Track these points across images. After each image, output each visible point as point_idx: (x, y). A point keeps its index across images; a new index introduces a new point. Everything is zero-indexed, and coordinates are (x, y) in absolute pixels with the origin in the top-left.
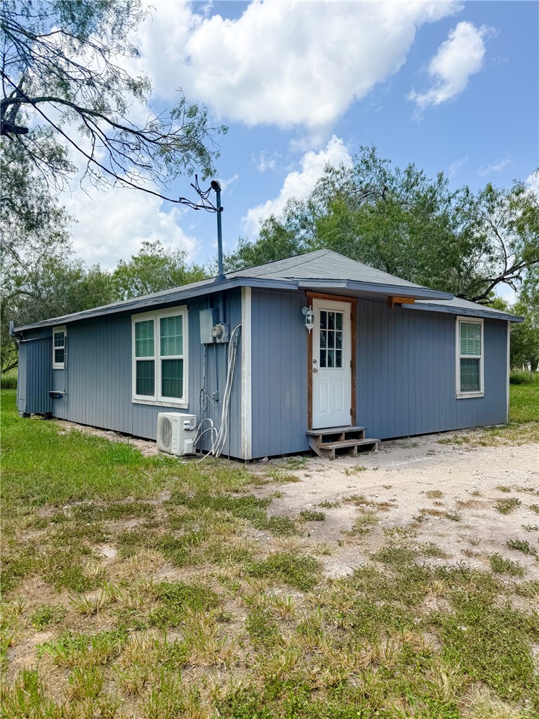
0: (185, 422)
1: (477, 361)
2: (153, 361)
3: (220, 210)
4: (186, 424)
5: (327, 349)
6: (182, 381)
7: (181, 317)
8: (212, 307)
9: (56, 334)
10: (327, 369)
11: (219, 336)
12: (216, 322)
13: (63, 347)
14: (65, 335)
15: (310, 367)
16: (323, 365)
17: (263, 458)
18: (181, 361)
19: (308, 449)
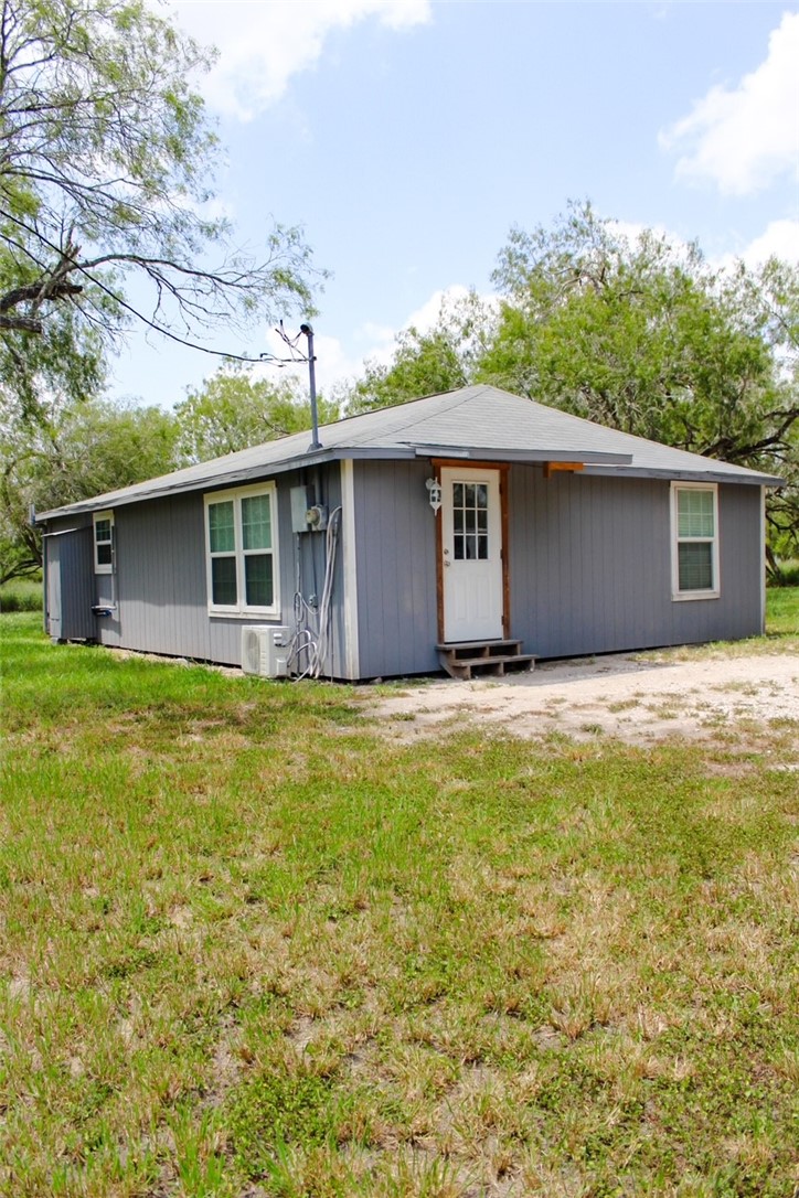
0: (275, 635)
1: (708, 546)
2: (234, 558)
3: (313, 359)
4: (277, 638)
5: (465, 535)
6: (271, 583)
7: (267, 497)
8: (306, 484)
9: (98, 523)
10: (465, 562)
11: (316, 522)
12: (311, 503)
13: (109, 542)
14: (112, 524)
15: (439, 559)
16: (458, 556)
17: (375, 678)
18: (269, 556)
19: (439, 669)
